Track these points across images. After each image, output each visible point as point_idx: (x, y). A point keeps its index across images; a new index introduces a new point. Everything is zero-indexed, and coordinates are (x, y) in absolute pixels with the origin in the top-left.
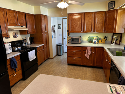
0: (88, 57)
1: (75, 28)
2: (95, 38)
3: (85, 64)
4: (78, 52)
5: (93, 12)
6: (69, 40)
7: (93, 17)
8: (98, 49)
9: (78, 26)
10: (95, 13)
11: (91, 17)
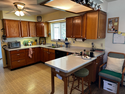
0: (31, 57)
1: (13, 33)
2: (29, 41)
3: (29, 63)
4: (22, 55)
5: (27, 21)
6: (4, 46)
7: (28, 25)
8: (36, 49)
9: (16, 32)
10: (29, 22)
11: (26, 25)
